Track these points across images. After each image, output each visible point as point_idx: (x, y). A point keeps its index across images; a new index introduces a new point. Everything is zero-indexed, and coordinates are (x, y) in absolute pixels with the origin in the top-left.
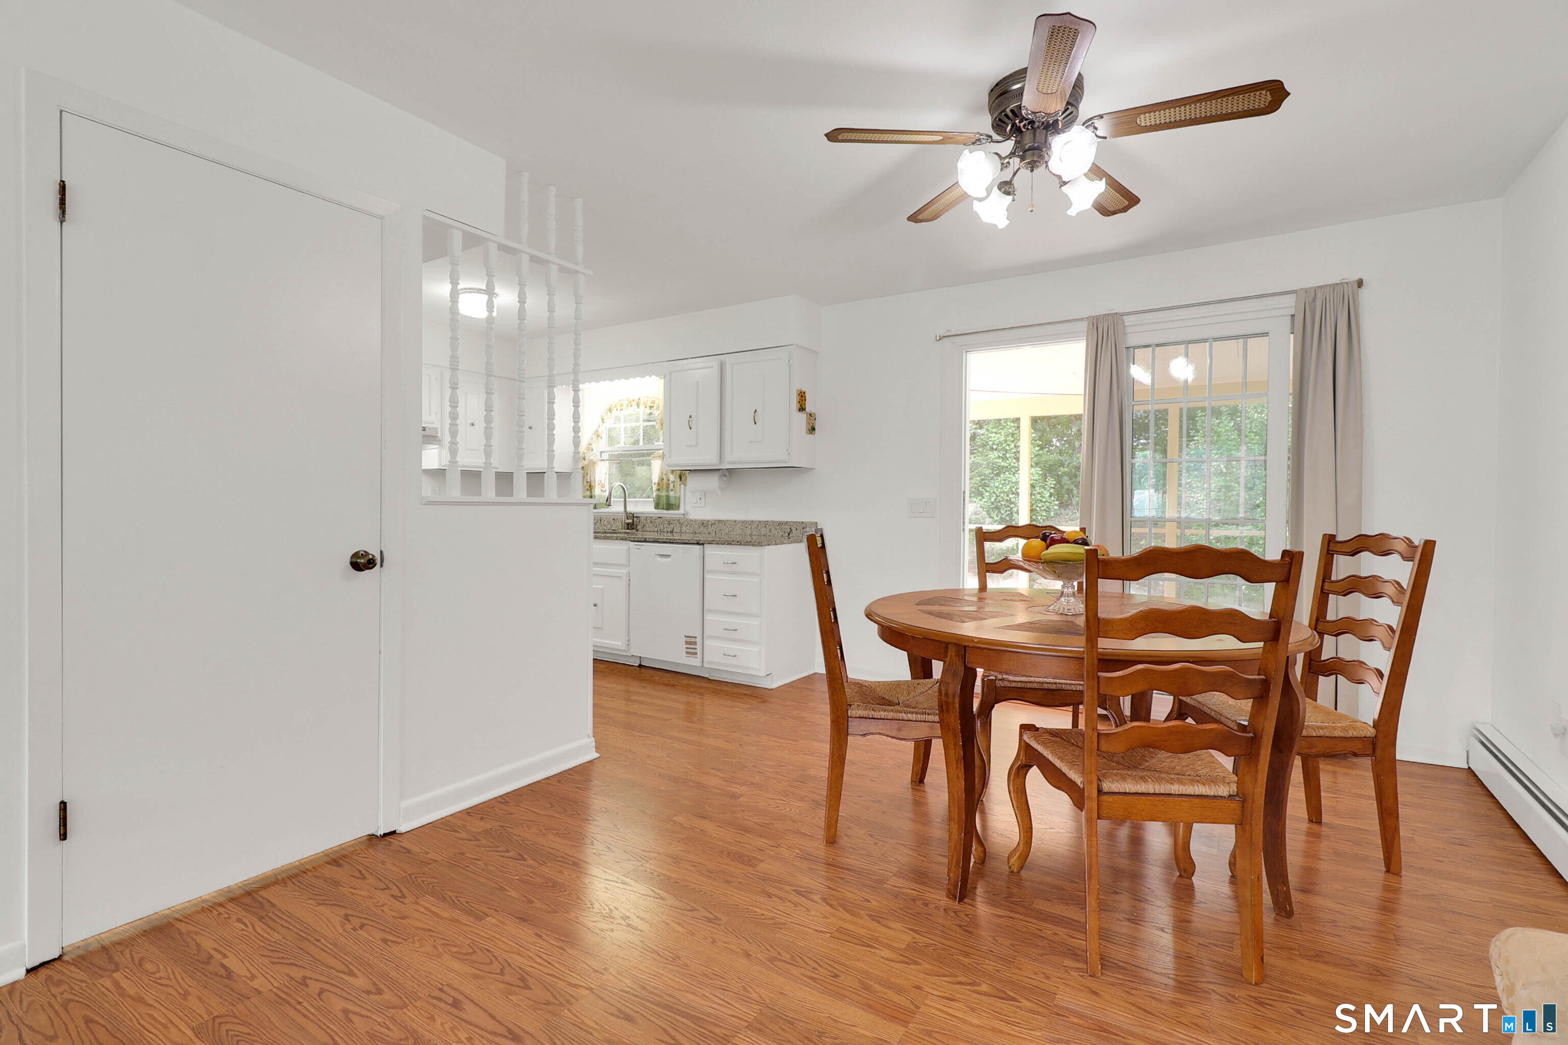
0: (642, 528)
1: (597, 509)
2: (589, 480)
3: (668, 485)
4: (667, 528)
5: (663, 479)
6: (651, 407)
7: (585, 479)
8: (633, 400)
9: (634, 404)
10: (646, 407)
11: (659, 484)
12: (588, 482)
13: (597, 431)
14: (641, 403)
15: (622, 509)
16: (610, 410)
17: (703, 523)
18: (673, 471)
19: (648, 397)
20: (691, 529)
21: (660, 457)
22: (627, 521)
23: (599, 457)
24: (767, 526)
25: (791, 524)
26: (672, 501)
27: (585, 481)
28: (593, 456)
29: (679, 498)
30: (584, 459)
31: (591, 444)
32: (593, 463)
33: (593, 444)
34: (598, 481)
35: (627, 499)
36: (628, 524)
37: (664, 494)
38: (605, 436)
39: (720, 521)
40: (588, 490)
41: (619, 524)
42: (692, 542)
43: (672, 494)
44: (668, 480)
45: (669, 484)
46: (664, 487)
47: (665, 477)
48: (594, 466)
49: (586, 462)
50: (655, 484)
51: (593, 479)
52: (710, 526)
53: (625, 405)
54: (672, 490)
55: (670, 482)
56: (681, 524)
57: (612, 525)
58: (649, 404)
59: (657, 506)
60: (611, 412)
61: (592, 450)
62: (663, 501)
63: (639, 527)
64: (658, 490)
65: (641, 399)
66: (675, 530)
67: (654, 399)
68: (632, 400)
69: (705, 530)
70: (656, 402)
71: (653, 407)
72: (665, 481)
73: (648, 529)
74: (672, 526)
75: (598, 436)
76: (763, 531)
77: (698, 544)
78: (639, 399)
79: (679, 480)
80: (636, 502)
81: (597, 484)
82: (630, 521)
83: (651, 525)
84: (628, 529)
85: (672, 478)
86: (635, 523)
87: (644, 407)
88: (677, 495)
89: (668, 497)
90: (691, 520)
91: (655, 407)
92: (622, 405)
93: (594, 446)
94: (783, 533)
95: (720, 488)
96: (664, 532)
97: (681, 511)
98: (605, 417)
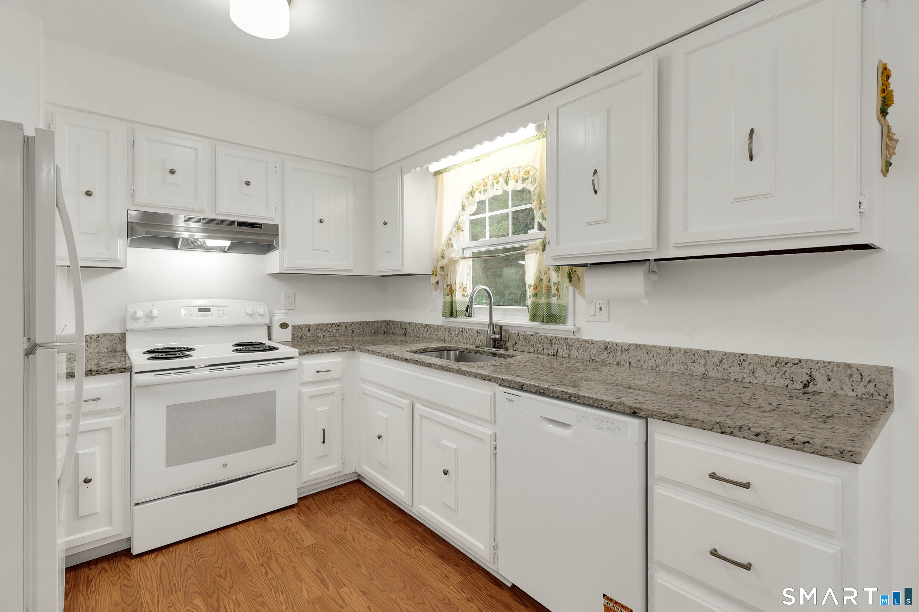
0: (513, 346)
1: (456, 317)
2: (449, 283)
3: (549, 289)
4: (548, 349)
5: (541, 280)
6: (524, 180)
7: (445, 281)
8: (500, 175)
9: (501, 180)
10: (517, 182)
11: (536, 287)
12: (448, 285)
13: (457, 222)
14: (511, 177)
15: (486, 320)
16: (472, 194)
17: (606, 348)
18: (558, 268)
19: (519, 168)
20: (586, 354)
21: (536, 249)
22: (494, 336)
23: (461, 254)
24: (745, 364)
25: (811, 365)
26: (555, 311)
27: (445, 285)
28: (455, 253)
29: (565, 307)
30: (443, 258)
31: (450, 239)
32: (454, 262)
33: (453, 239)
34: (460, 283)
35: (494, 307)
36: (495, 340)
37: (543, 300)
38: (467, 227)
39: (638, 347)
40: (448, 295)
41: (483, 338)
42: (621, 408)
43: (554, 300)
44: (549, 281)
45: (551, 287)
46: (543, 292)
47: (544, 277)
48: (455, 265)
49: (445, 261)
50: (530, 286)
51: (453, 282)
52: (619, 353)
53: (490, 183)
54: (554, 296)
55: (552, 284)
56: (570, 347)
57: (475, 339)
58: (522, 175)
59: (534, 317)
60: (473, 196)
61: (452, 246)
62: (543, 311)
63: (509, 345)
64: (535, 295)
65: (511, 171)
66: (560, 353)
67: (529, 168)
68: (498, 175)
69: (611, 359)
70: (531, 173)
71: (527, 179)
72: (545, 282)
73: (521, 349)
74: (555, 347)
75: (458, 228)
76: (735, 372)
77: (634, 414)
78: (508, 173)
79: (567, 280)
80: (505, 310)
81: (458, 287)
82: (497, 336)
83: (525, 343)
84: (494, 347)
85: (554, 277)
86: (504, 339)
87: (515, 181)
88: (563, 303)
89: (549, 305)
90: (585, 341)
91: (530, 179)
92: (486, 184)
93: (454, 241)
94: (788, 382)
95: (646, 293)
96: (543, 354)
97: (569, 326)
98: (466, 204)
